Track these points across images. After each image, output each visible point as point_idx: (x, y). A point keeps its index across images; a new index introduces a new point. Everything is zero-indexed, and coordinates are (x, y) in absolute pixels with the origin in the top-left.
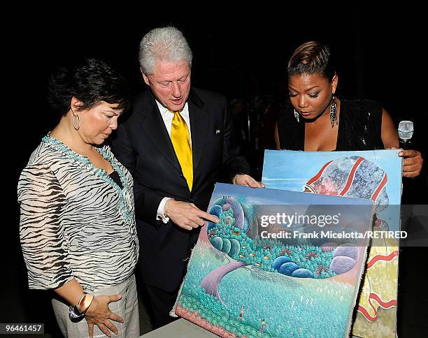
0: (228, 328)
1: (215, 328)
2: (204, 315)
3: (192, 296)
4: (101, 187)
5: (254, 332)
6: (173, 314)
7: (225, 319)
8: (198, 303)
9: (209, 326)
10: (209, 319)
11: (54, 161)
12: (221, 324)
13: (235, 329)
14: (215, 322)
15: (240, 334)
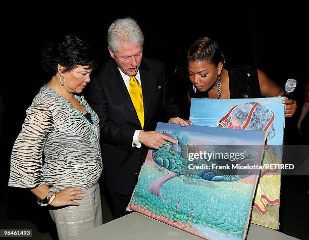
0: (168, 216)
1: (158, 217)
2: (150, 209)
3: (142, 196)
4: (79, 123)
5: (186, 218)
6: (128, 209)
7: (165, 210)
8: (146, 201)
9: (154, 216)
10: (154, 211)
11: (51, 104)
12: (163, 213)
13: (172, 217)
14: (158, 213)
15: (176, 219)
